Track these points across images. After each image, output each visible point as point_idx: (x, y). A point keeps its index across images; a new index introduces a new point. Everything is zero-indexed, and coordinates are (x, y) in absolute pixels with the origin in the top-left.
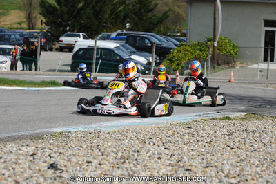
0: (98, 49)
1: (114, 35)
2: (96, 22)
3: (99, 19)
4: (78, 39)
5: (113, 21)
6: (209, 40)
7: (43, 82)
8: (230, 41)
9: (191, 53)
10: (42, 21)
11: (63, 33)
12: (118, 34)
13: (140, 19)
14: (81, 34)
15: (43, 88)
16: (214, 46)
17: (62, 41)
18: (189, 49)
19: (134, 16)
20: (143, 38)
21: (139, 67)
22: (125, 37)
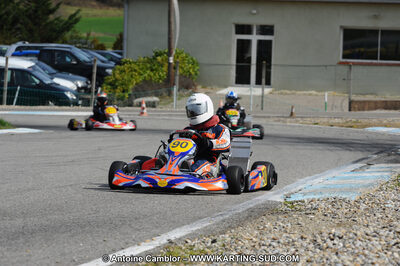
1: (12, 48)
6: (157, 54)
8: (188, 55)
9: (140, 74)
13: (36, 24)
16: (170, 64)
18: (137, 68)
19: (27, 19)
20: (64, 53)
21: (69, 95)
22: (38, 51)
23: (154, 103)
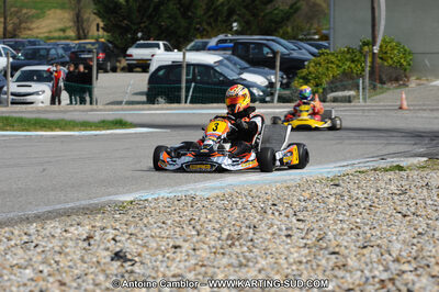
0: (189, 65)
1: (213, 42)
2: (184, 23)
3: (190, 17)
4: (156, 51)
5: (212, 20)
6: (365, 44)
7: (103, 121)
8: (398, 44)
9: (338, 66)
10: (98, 25)
11: (133, 42)
12: (221, 41)
13: (254, 15)
14: (161, 43)
15: (103, 132)
16: (374, 54)
17: (131, 56)
18: (333, 59)
19: (244, 10)
20: (260, 46)
21: (255, 91)
22: (232, 44)
23: (349, 97)
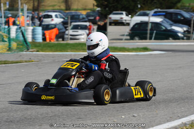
10: (94, 4)
12: (155, 12)
14: (124, 13)
17: (110, 18)
21: (180, 35)
